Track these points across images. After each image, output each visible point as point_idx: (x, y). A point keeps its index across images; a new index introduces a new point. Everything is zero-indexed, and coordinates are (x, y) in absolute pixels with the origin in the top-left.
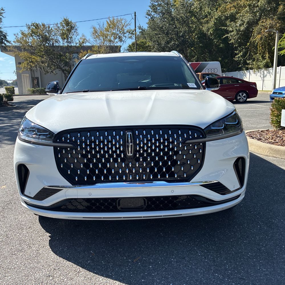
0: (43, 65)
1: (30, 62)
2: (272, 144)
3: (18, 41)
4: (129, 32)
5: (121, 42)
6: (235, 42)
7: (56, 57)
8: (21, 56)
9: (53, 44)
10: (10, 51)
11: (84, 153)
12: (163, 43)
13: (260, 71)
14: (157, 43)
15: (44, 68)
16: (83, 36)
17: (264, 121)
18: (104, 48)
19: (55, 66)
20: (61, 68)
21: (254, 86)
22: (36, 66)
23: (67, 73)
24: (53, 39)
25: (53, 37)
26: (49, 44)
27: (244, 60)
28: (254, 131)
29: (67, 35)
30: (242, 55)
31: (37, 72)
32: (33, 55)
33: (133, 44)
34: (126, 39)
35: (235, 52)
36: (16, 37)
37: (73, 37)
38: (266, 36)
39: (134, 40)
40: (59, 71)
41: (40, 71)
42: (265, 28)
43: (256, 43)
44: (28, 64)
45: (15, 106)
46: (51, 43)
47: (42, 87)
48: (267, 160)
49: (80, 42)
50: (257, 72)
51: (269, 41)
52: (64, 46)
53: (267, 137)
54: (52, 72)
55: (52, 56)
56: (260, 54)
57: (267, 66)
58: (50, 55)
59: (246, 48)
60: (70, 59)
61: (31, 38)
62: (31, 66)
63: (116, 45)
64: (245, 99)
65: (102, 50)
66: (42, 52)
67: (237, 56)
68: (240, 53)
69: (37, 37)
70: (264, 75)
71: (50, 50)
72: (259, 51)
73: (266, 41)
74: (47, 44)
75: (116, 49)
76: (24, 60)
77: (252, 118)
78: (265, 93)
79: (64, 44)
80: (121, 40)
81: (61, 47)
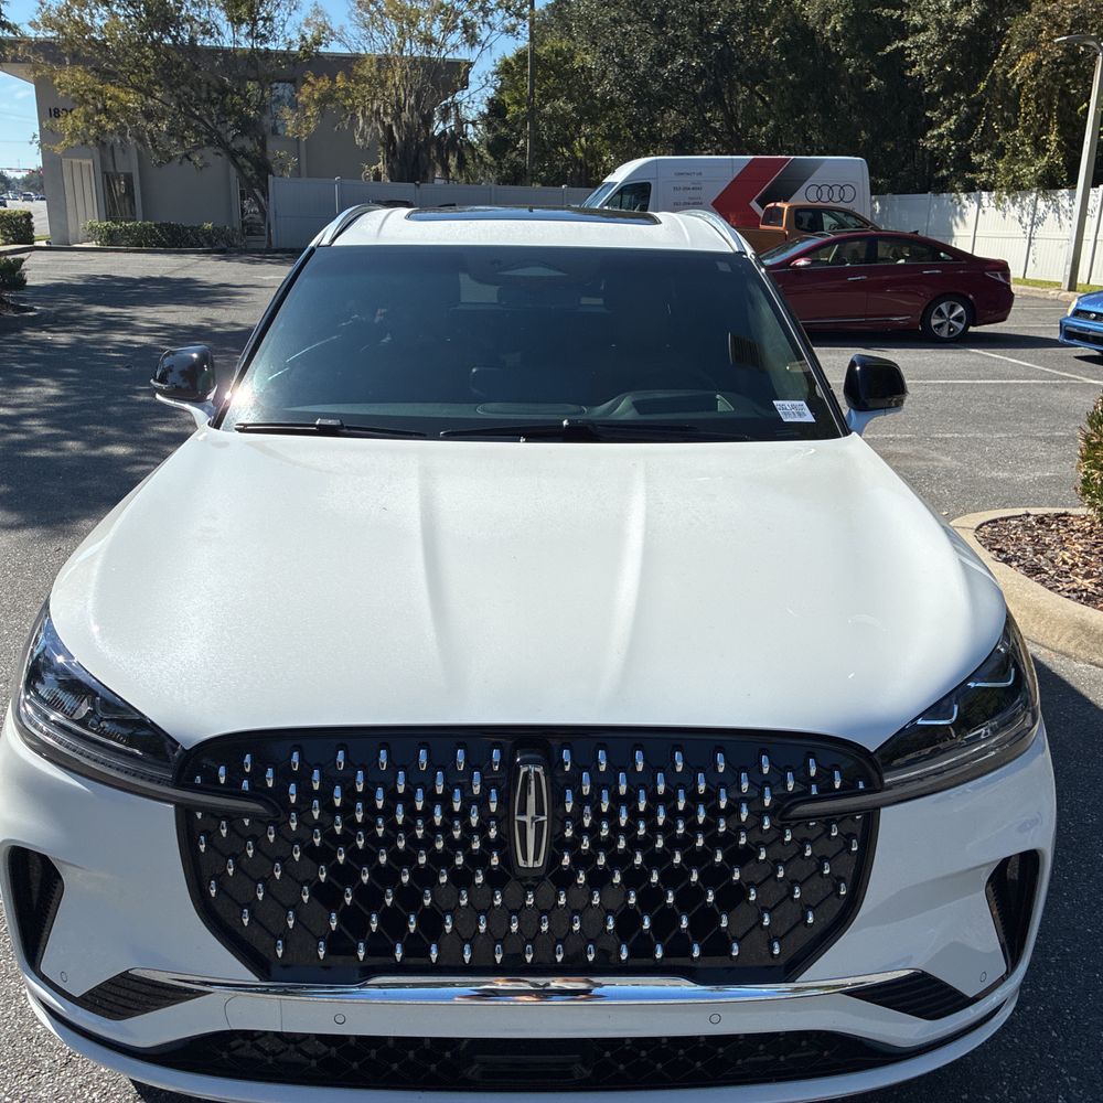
0: (151, 126)
1: (99, 112)
2: (1088, 599)
3: (48, 22)
4: (508, 8)
5: (472, 46)
6: (931, 74)
7: (204, 95)
8: (60, 84)
9: (192, 40)
10: (15, 60)
11: (317, 841)
12: (642, 58)
13: (1019, 200)
14: (616, 60)
15: (153, 140)
16: (318, 12)
17: (1040, 451)
18: (403, 68)
19: (198, 133)
20: (224, 145)
21: (1001, 279)
22: (122, 130)
23: (249, 164)
24: (190, 19)
25: (193, 12)
26: (174, 38)
27: (958, 148)
28: (1007, 519)
29: (252, 6)
30: (953, 127)
31: (124, 151)
32: (111, 84)
33: (521, 57)
34: (494, 38)
35: (928, 114)
36: (40, 5)
37: (276, 14)
38: (1057, 58)
39: (523, 43)
40: (218, 154)
41: (139, 153)
42: (1055, 24)
43: (1014, 87)
44: (88, 118)
45: (32, 310)
46: (187, 37)
47: (144, 220)
48: (1066, 677)
49: (303, 38)
50: (1008, 202)
51: (1068, 81)
52: (238, 53)
53: (1065, 562)
54: (187, 156)
55: (187, 89)
56: (1027, 131)
57: (1052, 182)
58: (178, 84)
59: (971, 104)
60: (262, 108)
61: (103, 10)
62: (101, 128)
63: (450, 56)
64: (961, 326)
65: (394, 77)
66: (148, 72)
67: (935, 133)
68: (948, 119)
69: (126, 10)
70: (1034, 215)
71: (179, 65)
72: (1024, 118)
73: (1054, 81)
74: (168, 41)
75: (451, 77)
76: (74, 100)
77: (990, 431)
78: (1034, 295)
79: (238, 42)
80: (472, 40)
81: (226, 52)
